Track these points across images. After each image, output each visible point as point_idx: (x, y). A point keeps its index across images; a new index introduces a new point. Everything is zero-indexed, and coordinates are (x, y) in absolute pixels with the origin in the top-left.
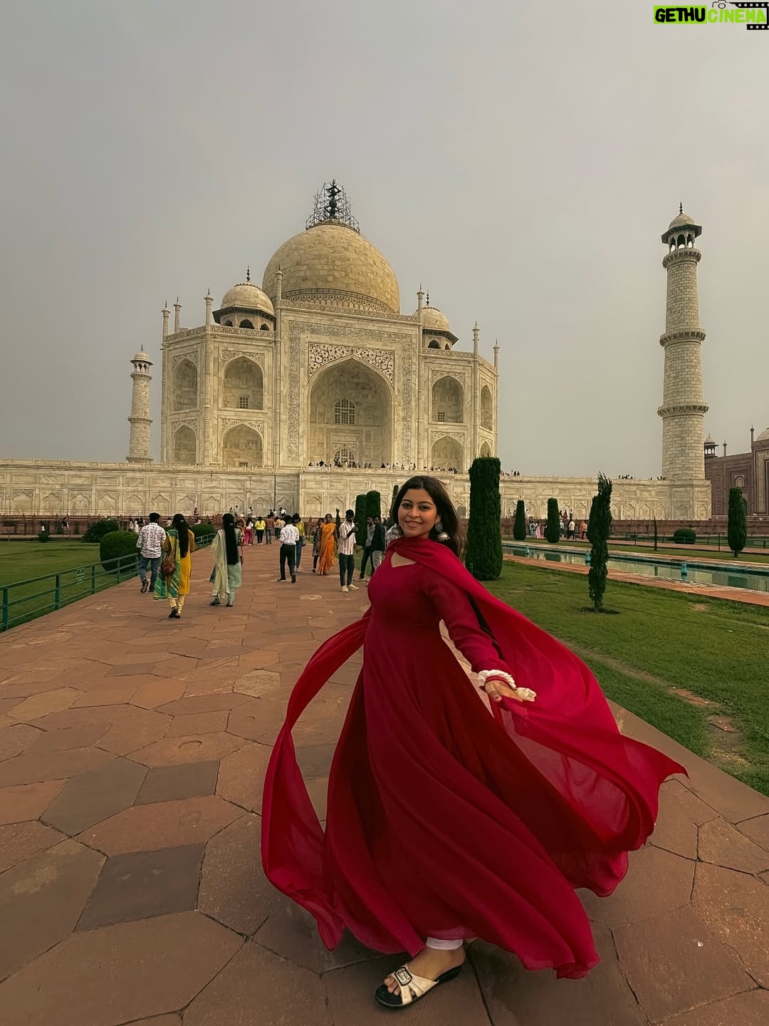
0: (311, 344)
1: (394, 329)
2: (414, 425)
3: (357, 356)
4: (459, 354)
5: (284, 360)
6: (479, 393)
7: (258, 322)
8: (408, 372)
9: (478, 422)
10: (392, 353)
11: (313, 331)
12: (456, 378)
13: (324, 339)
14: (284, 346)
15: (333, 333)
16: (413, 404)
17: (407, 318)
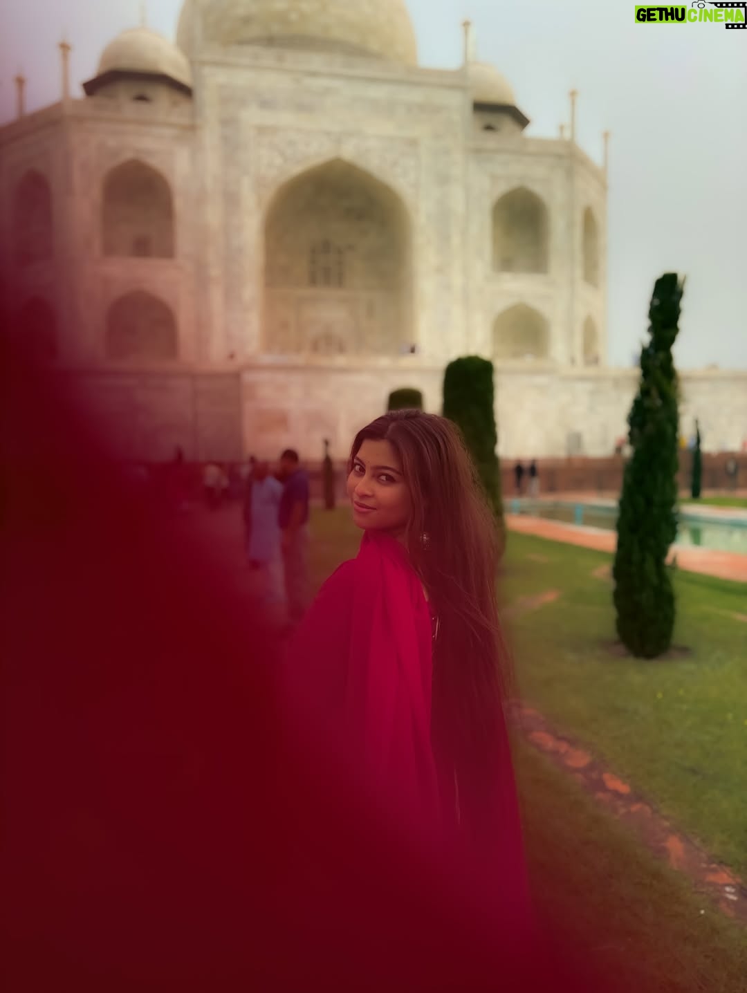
0: (262, 130)
1: (416, 96)
2: (457, 280)
3: (348, 152)
4: (543, 143)
5: (212, 162)
6: (579, 218)
7: (162, 97)
8: (443, 180)
9: (579, 272)
10: (413, 143)
11: (265, 104)
12: (537, 189)
13: (285, 118)
14: (210, 136)
15: (302, 108)
16: (456, 240)
17: (441, 73)
